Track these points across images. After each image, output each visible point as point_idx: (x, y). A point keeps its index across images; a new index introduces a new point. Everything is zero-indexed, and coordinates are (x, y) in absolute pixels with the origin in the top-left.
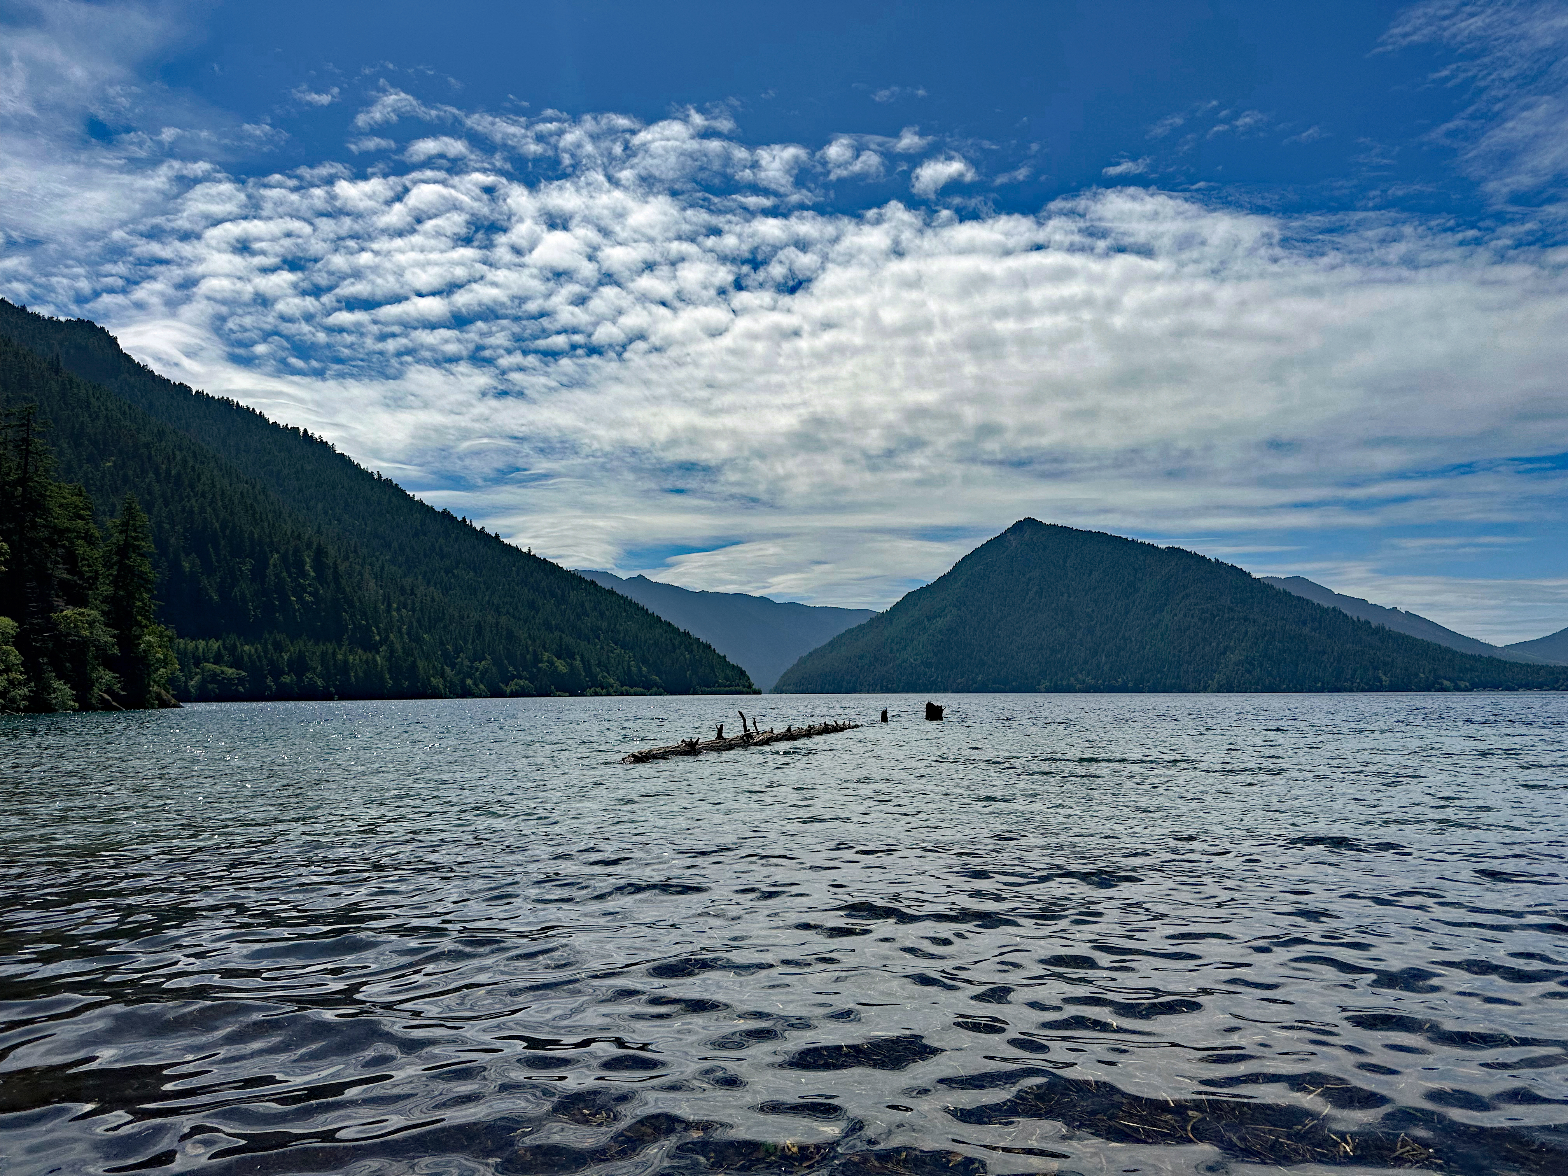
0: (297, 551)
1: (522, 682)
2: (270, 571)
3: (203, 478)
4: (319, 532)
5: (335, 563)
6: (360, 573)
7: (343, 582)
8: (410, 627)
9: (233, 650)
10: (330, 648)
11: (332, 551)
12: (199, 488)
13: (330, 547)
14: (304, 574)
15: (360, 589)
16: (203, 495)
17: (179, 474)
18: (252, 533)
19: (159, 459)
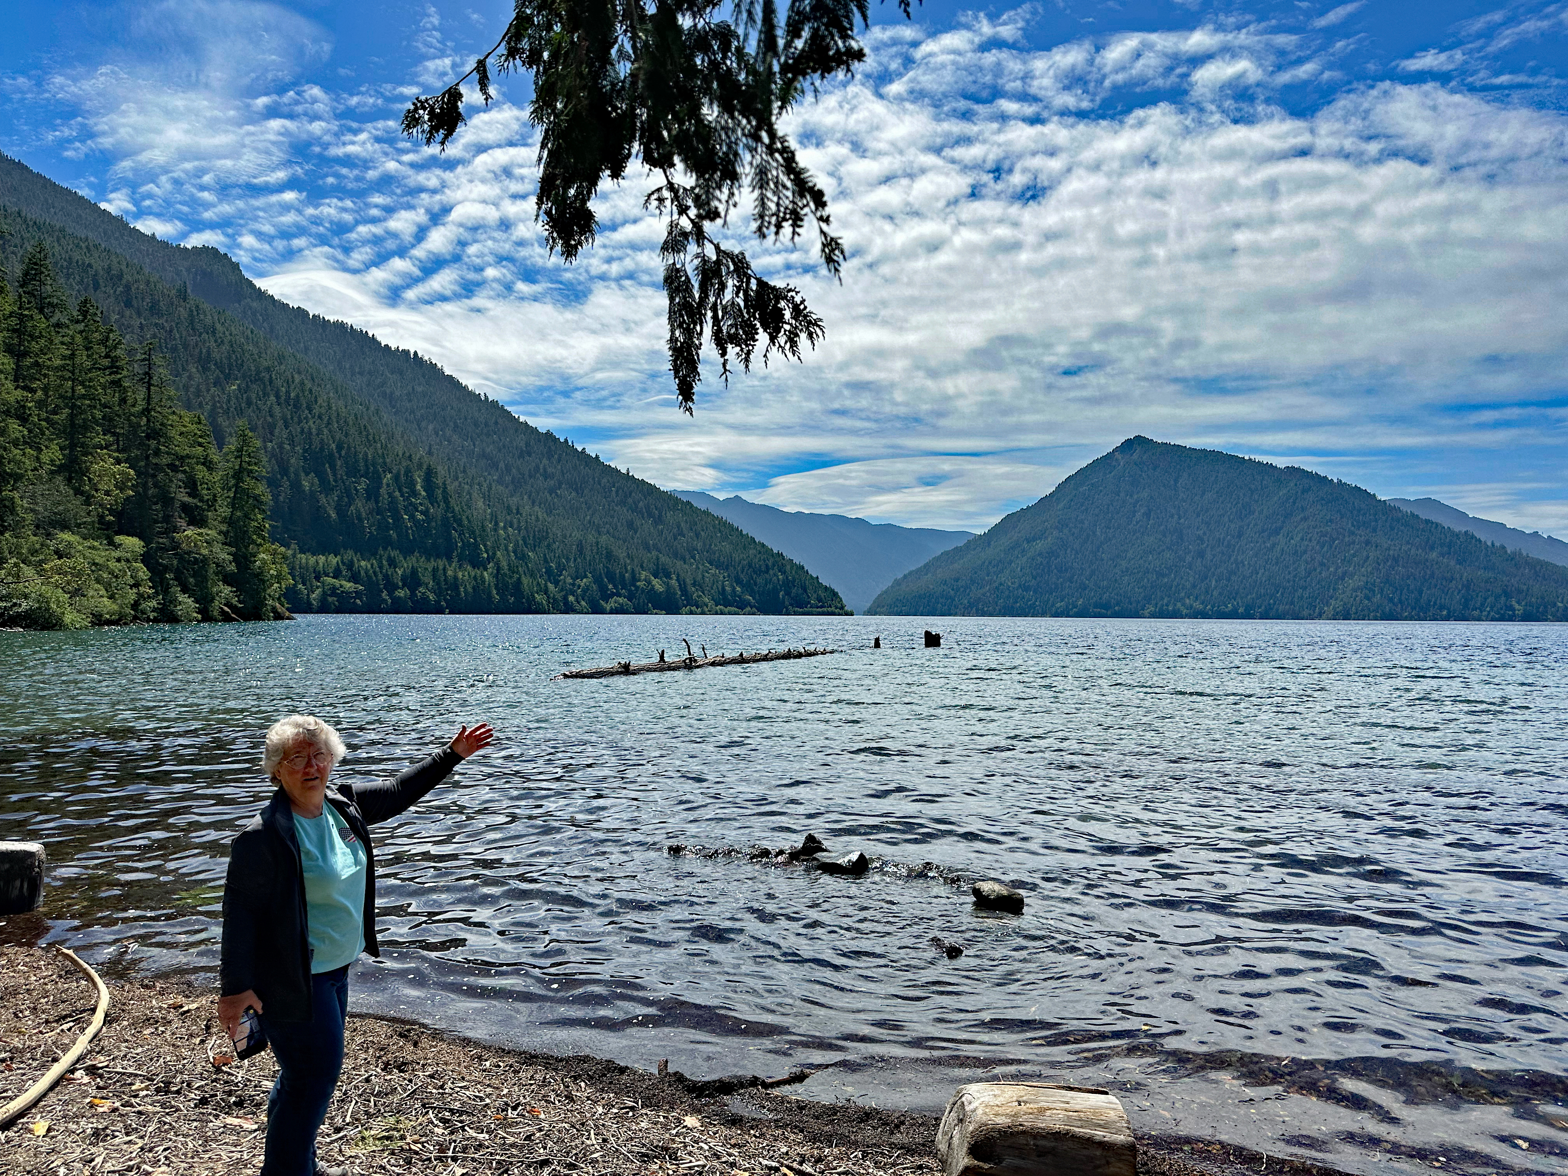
0: (408, 471)
1: (621, 600)
2: (383, 491)
3: (320, 401)
4: (430, 453)
5: (444, 484)
6: (469, 493)
7: (452, 502)
8: (516, 545)
9: (350, 566)
10: (441, 563)
11: (441, 470)
12: (316, 411)
13: (440, 468)
14: (414, 493)
15: (469, 507)
16: (320, 417)
17: (297, 396)
18: (366, 454)
19: (279, 382)
